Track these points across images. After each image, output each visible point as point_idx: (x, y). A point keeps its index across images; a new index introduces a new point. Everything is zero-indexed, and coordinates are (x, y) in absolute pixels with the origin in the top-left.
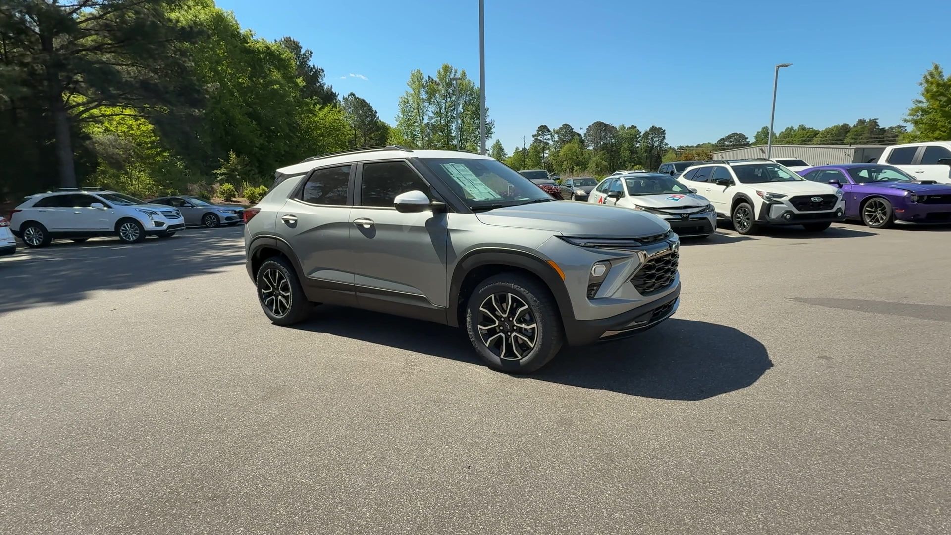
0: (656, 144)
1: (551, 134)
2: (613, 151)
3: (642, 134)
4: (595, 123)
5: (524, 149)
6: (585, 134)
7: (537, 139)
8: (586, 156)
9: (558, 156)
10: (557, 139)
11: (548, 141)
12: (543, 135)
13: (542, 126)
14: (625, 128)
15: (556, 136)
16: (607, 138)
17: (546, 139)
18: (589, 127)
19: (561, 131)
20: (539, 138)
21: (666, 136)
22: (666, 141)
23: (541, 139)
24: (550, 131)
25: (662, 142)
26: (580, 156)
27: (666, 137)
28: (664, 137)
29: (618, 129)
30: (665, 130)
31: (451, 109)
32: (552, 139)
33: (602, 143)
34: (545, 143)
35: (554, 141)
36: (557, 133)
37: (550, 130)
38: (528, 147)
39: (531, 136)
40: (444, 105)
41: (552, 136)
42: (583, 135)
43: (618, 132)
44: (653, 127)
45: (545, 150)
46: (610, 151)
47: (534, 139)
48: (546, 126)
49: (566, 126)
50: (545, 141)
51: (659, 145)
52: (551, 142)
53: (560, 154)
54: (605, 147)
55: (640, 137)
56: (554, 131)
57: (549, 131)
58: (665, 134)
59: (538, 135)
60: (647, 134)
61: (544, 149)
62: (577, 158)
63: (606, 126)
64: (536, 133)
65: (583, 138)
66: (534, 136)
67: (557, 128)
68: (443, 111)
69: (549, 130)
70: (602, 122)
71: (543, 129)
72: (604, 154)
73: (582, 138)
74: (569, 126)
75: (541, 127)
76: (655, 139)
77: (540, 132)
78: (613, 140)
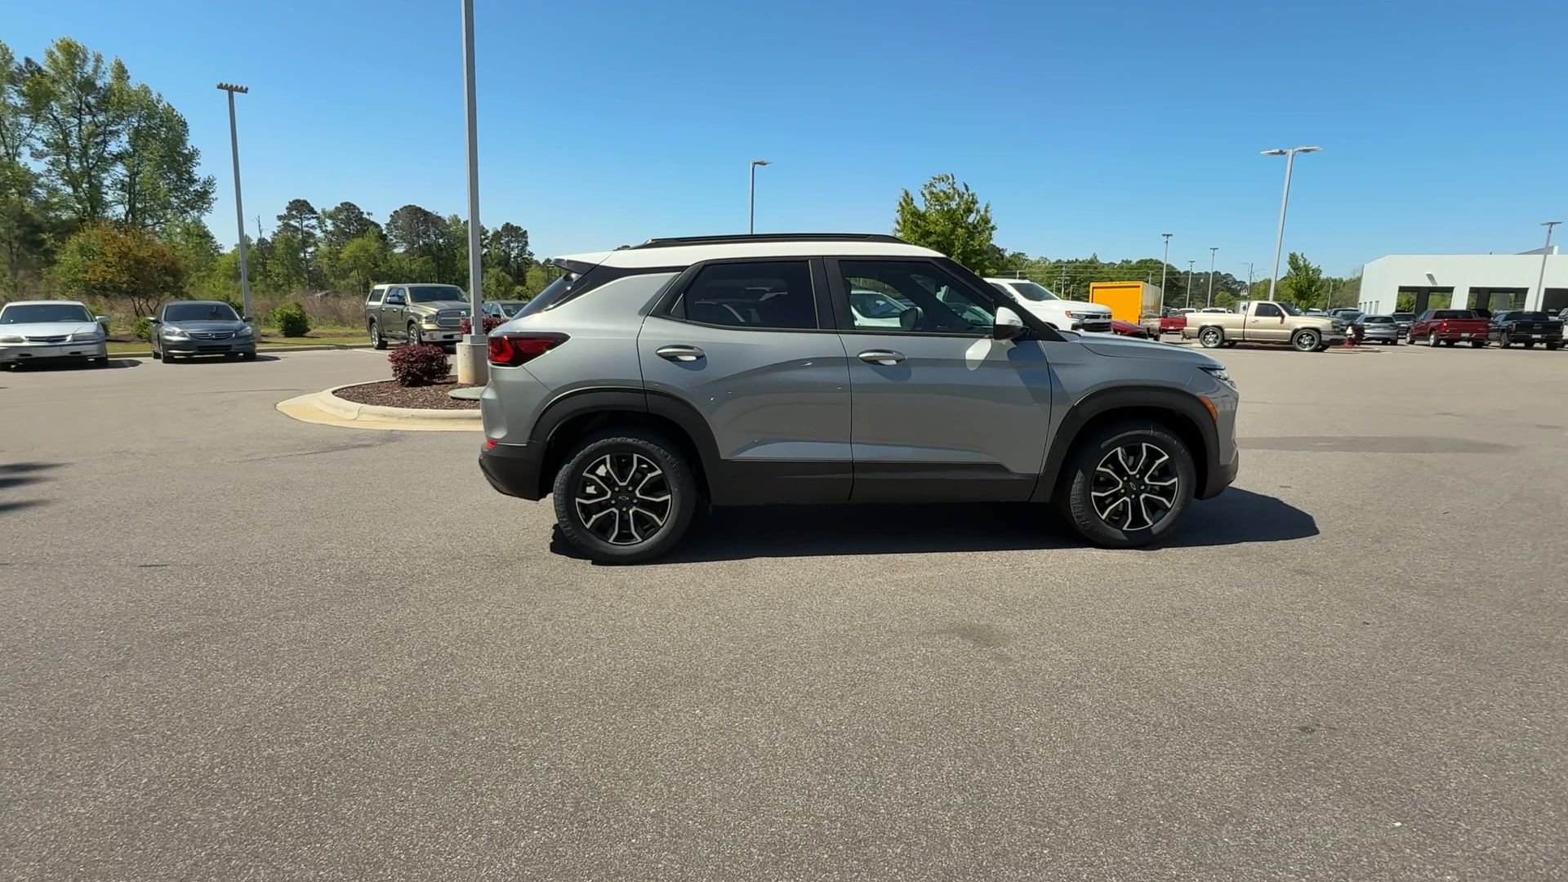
0: (513, 254)
1: (318, 218)
2: (441, 259)
3: (489, 234)
4: (405, 207)
5: (262, 241)
6: (388, 225)
7: (287, 225)
8: (393, 265)
9: (339, 259)
10: (330, 228)
11: (311, 230)
12: (301, 218)
13: (298, 201)
14: (459, 221)
15: (329, 222)
16: (429, 236)
17: (307, 226)
18: (395, 212)
19: (339, 215)
20: (292, 222)
21: (528, 240)
22: (529, 249)
23: (297, 225)
24: (315, 213)
25: (523, 249)
26: (381, 263)
27: (529, 243)
28: (527, 243)
29: (448, 222)
30: (526, 232)
31: (98, 140)
32: (321, 227)
33: (421, 242)
34: (306, 233)
35: (326, 231)
36: (331, 217)
37: (316, 209)
38: (268, 237)
39: (275, 218)
40: (75, 131)
41: (321, 223)
42: (383, 227)
43: (448, 227)
44: (507, 224)
45: (307, 247)
46: (436, 259)
47: (280, 223)
48: (305, 202)
49: (348, 207)
50: (306, 229)
51: (519, 255)
52: (318, 233)
53: (341, 256)
54: (426, 250)
55: (487, 238)
56: (323, 212)
57: (312, 211)
58: (527, 238)
59: (290, 216)
60: (497, 235)
61: (305, 244)
62: (377, 266)
63: (426, 214)
64: (284, 212)
65: (384, 232)
66: (280, 218)
67: (330, 208)
68: (74, 142)
69: (313, 208)
70: (417, 206)
71: (300, 207)
72: (426, 262)
73: (382, 230)
74: (354, 206)
75: (294, 201)
76: (512, 245)
77: (294, 213)
78: (441, 241)
